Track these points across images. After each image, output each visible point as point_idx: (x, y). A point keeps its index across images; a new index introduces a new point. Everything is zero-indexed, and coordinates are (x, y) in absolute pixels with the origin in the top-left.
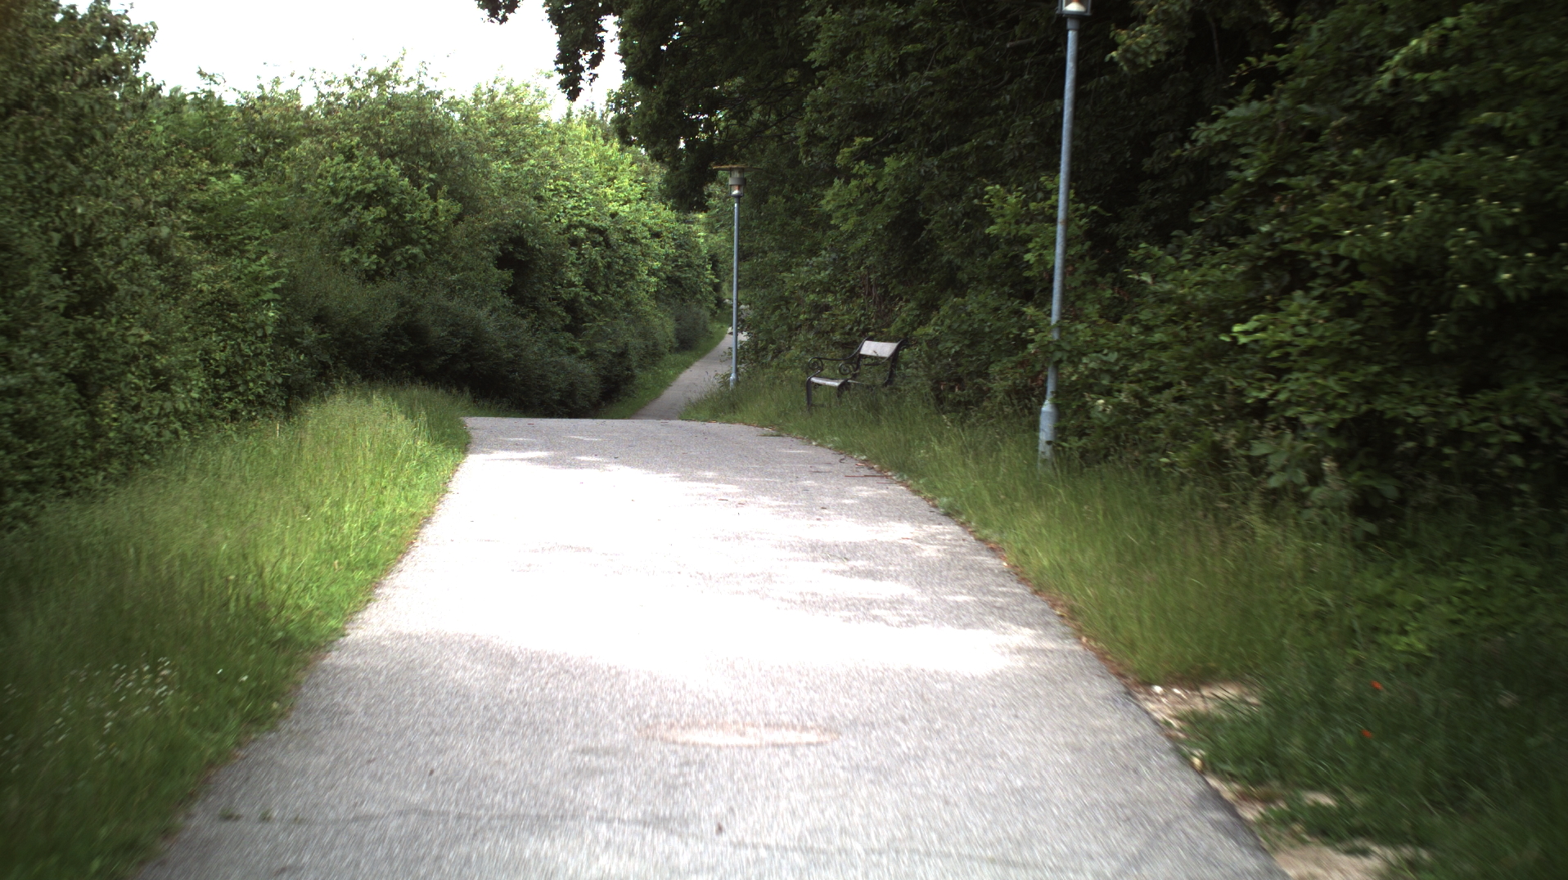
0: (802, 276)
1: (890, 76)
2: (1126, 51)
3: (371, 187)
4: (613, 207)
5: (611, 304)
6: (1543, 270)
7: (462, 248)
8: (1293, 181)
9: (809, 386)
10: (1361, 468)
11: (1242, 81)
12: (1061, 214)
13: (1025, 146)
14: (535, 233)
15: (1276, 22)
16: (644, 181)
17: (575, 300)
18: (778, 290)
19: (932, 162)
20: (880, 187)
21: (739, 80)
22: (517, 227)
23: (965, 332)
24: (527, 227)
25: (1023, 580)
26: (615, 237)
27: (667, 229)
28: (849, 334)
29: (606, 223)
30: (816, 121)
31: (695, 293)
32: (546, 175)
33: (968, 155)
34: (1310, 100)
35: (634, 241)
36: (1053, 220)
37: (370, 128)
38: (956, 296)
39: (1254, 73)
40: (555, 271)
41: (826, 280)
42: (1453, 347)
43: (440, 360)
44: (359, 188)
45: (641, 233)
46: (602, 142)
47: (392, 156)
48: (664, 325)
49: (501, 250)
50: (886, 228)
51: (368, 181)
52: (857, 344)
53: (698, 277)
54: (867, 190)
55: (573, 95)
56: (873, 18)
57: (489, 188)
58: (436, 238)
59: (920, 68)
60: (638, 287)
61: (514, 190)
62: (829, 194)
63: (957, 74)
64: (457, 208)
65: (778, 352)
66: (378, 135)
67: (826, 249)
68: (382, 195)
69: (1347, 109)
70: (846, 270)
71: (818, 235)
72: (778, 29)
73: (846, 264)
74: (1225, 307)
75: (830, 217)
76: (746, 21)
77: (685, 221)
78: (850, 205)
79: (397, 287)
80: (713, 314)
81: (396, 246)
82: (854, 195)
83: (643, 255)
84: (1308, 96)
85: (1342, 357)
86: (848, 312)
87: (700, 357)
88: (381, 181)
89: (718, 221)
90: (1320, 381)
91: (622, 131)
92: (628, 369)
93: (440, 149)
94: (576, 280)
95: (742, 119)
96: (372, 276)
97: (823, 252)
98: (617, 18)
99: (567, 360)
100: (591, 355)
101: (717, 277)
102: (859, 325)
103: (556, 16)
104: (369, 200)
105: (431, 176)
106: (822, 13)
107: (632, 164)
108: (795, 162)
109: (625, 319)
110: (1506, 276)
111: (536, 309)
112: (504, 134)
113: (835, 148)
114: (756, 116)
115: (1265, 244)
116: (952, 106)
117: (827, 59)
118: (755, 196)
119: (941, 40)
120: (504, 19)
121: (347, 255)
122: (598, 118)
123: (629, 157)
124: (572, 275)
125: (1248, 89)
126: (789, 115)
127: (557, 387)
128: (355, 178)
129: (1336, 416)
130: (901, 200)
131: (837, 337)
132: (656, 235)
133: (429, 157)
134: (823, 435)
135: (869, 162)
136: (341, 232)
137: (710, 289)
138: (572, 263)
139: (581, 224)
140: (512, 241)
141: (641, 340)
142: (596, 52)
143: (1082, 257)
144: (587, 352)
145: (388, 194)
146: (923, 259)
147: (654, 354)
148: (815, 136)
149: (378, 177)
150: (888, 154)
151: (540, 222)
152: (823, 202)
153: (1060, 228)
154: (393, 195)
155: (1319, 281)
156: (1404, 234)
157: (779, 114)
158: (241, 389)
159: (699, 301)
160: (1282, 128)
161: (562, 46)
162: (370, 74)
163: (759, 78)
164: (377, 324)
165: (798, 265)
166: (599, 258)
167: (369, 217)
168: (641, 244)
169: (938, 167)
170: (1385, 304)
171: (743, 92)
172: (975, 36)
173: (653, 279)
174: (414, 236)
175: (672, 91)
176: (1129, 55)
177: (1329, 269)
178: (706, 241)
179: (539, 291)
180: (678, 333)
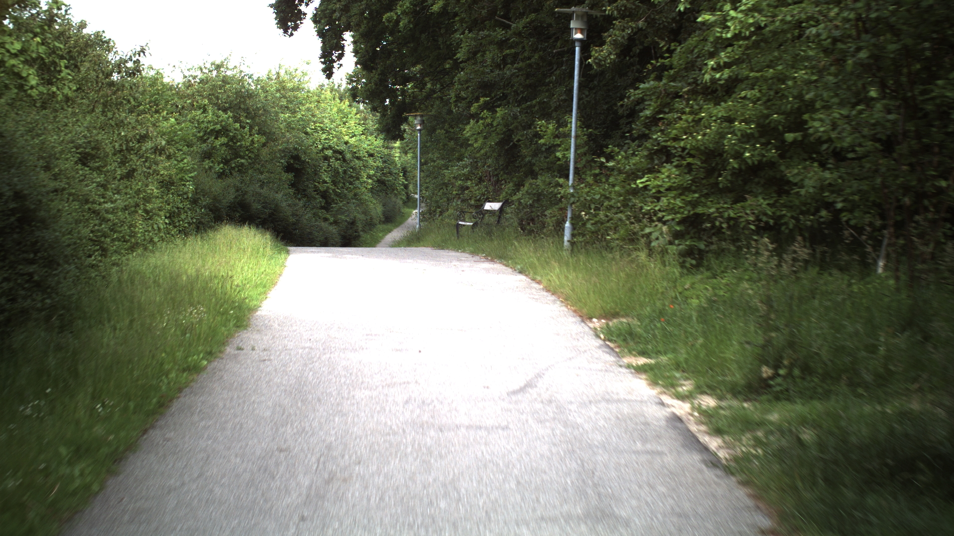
0: (454, 172)
1: (498, 66)
2: (596, 59)
3: (218, 127)
4: (346, 138)
5: (345, 195)
6: (764, 152)
7: (267, 161)
8: (666, 116)
9: (458, 224)
10: (691, 238)
11: (650, 72)
12: (573, 134)
13: (562, 100)
14: (305, 153)
15: (663, 47)
16: (363, 124)
17: (326, 191)
18: (442, 180)
19: (517, 110)
20: (495, 124)
21: (419, 67)
22: (296, 149)
23: (535, 194)
24: (302, 149)
25: (548, 291)
26: (348, 156)
27: (378, 152)
28: (478, 200)
29: (343, 147)
30: (460, 90)
31: (393, 190)
32: (310, 120)
33: (535, 106)
34: (674, 81)
35: (358, 158)
36: (569, 137)
37: (213, 95)
38: (532, 179)
39: (655, 68)
40: (316, 174)
41: (467, 174)
42: (729, 185)
44: (212, 128)
45: (362, 154)
46: (339, 101)
47: (227, 110)
48: (376, 208)
49: (287, 162)
50: (496, 144)
51: (217, 124)
52: (483, 205)
53: (395, 180)
54: (488, 125)
55: (329, 76)
56: (489, 36)
57: (279, 128)
58: (253, 156)
59: (512, 63)
60: (361, 185)
61: (293, 129)
62: (468, 127)
63: (530, 66)
64: (263, 139)
65: (441, 213)
66: (217, 98)
67: (467, 157)
68: (223, 131)
69: (689, 84)
70: (477, 168)
71: (463, 150)
72: (440, 40)
73: (477, 165)
74: (639, 172)
75: (468, 140)
76: (423, 36)
77: (387, 148)
78: (479, 133)
79: (235, 180)
80: (405, 203)
81: (231, 159)
82: (481, 128)
83: (364, 166)
84: (673, 79)
85: (683, 190)
86: (478, 189)
87: (397, 226)
88: (223, 123)
89: (407, 146)
90: (672, 201)
91: (354, 95)
92: (356, 232)
93: (253, 105)
94: (327, 179)
95: (420, 88)
96: (221, 175)
97: (465, 159)
98: (352, 33)
99: (324, 225)
100: (336, 222)
101: (406, 180)
102: (484, 195)
103: (321, 34)
104: (217, 134)
105: (248, 121)
106: (463, 33)
107: (356, 114)
108: (450, 112)
109: (354, 203)
110: (747, 154)
111: (306, 196)
112: (285, 97)
113: (470, 104)
114: (429, 86)
115: (655, 143)
116: (528, 82)
117: (466, 57)
118: (429, 130)
119: (523, 47)
120: (292, 35)
121: (207, 164)
122: (336, 87)
123: (354, 110)
124: (325, 177)
125: (653, 76)
126: (447, 86)
128: (209, 122)
129: (679, 216)
130: (504, 130)
131: (473, 202)
132: (371, 155)
133: (247, 110)
134: (464, 247)
135: (489, 110)
136: (203, 151)
137: (402, 187)
138: (325, 171)
139: (330, 148)
140: (293, 157)
141: (363, 215)
142: (340, 52)
143: (585, 154)
144: (333, 221)
145: (227, 130)
146: (516, 160)
147: (371, 224)
148: (460, 97)
149: (222, 121)
150: (499, 107)
151: (308, 147)
152: (465, 132)
153: (573, 140)
154: (230, 131)
155: (676, 159)
156: (706, 138)
157: (442, 85)
158: (177, 224)
159: (396, 195)
160: (663, 92)
161: (324, 49)
162: (213, 64)
163: (431, 66)
164: (224, 201)
165: (452, 166)
166: (339, 167)
167: (218, 143)
168: (362, 160)
169: (520, 112)
170: (701, 168)
171: (421, 74)
172: (540, 46)
173: (370, 181)
174: (242, 154)
175: (383, 73)
176: (597, 61)
177: (680, 153)
178: (400, 159)
179: (307, 186)
180: (384, 213)
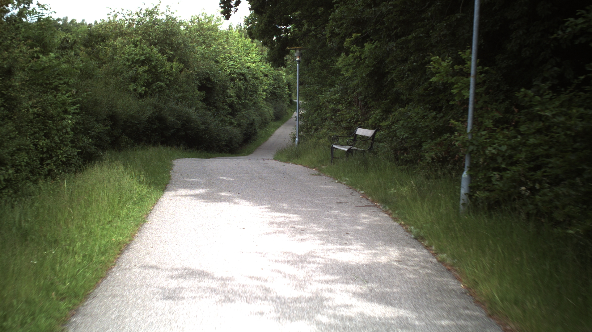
0: (328, 96)
3: (143, 58)
4: (248, 65)
5: (247, 103)
7: (183, 82)
9: (333, 148)
12: (473, 72)
14: (215, 76)
16: (261, 54)
17: (232, 103)
18: (317, 102)
19: (392, 44)
20: (363, 57)
21: (299, 12)
22: (207, 73)
23: (410, 127)
24: (212, 73)
26: (249, 77)
27: (270, 73)
28: (349, 123)
29: (244, 71)
30: (335, 26)
31: (282, 98)
32: (220, 52)
33: (410, 41)
35: (257, 78)
36: (468, 75)
37: (146, 33)
38: (401, 107)
40: (224, 92)
41: (338, 98)
43: (172, 131)
44: (137, 58)
45: (260, 75)
46: (244, 38)
47: (155, 45)
48: (269, 111)
49: (201, 83)
50: (367, 76)
51: (142, 55)
52: (354, 129)
53: (283, 92)
54: (357, 58)
55: (227, 18)
57: (195, 58)
58: (172, 79)
60: (259, 96)
61: (207, 58)
62: (340, 60)
64: (181, 66)
65: (316, 130)
66: (149, 35)
67: (338, 84)
68: (147, 61)
70: (347, 94)
71: (334, 78)
73: (347, 91)
75: (340, 70)
77: (277, 70)
78: (349, 65)
79: (154, 100)
80: (289, 106)
81: (153, 82)
82: (351, 60)
83: (260, 84)
86: (349, 113)
87: (283, 123)
88: (147, 55)
89: (290, 70)
91: (251, 34)
92: (254, 130)
93: (175, 41)
94: (233, 95)
95: (300, 28)
96: (142, 96)
97: (337, 86)
99: (229, 128)
100: (239, 125)
101: (290, 91)
102: (354, 119)
104: (141, 63)
105: (171, 53)
107: (256, 47)
108: (324, 45)
109: (253, 109)
111: (216, 107)
112: (202, 35)
113: (343, 39)
114: (306, 27)
118: (306, 61)
121: (132, 87)
123: (255, 45)
124: (231, 93)
127: (224, 139)
128: (136, 54)
130: (374, 63)
131: (344, 124)
132: (266, 75)
133: (171, 45)
134: (340, 177)
135: (358, 45)
136: (129, 77)
137: (288, 96)
138: (231, 87)
139: (235, 72)
140: (205, 79)
141: (260, 117)
144: (237, 124)
145: (150, 61)
146: (384, 89)
147: (265, 123)
148: (334, 33)
149: (146, 53)
150: (367, 42)
151: (217, 71)
152: (337, 64)
153: (472, 79)
154: (153, 61)
157: (315, 26)
159: (283, 101)
162: (147, 11)
163: (307, 11)
164: (143, 117)
165: (325, 91)
166: (242, 86)
167: (141, 70)
168: (260, 79)
169: (396, 47)
171: (300, 17)
173: (265, 93)
174: (162, 78)
175: (270, 17)
178: (286, 77)
179: (217, 100)
180: (275, 114)
